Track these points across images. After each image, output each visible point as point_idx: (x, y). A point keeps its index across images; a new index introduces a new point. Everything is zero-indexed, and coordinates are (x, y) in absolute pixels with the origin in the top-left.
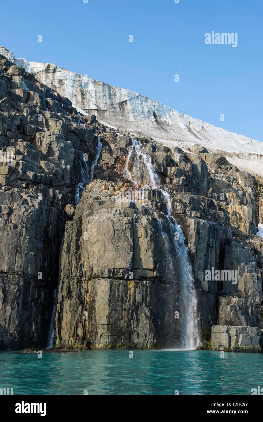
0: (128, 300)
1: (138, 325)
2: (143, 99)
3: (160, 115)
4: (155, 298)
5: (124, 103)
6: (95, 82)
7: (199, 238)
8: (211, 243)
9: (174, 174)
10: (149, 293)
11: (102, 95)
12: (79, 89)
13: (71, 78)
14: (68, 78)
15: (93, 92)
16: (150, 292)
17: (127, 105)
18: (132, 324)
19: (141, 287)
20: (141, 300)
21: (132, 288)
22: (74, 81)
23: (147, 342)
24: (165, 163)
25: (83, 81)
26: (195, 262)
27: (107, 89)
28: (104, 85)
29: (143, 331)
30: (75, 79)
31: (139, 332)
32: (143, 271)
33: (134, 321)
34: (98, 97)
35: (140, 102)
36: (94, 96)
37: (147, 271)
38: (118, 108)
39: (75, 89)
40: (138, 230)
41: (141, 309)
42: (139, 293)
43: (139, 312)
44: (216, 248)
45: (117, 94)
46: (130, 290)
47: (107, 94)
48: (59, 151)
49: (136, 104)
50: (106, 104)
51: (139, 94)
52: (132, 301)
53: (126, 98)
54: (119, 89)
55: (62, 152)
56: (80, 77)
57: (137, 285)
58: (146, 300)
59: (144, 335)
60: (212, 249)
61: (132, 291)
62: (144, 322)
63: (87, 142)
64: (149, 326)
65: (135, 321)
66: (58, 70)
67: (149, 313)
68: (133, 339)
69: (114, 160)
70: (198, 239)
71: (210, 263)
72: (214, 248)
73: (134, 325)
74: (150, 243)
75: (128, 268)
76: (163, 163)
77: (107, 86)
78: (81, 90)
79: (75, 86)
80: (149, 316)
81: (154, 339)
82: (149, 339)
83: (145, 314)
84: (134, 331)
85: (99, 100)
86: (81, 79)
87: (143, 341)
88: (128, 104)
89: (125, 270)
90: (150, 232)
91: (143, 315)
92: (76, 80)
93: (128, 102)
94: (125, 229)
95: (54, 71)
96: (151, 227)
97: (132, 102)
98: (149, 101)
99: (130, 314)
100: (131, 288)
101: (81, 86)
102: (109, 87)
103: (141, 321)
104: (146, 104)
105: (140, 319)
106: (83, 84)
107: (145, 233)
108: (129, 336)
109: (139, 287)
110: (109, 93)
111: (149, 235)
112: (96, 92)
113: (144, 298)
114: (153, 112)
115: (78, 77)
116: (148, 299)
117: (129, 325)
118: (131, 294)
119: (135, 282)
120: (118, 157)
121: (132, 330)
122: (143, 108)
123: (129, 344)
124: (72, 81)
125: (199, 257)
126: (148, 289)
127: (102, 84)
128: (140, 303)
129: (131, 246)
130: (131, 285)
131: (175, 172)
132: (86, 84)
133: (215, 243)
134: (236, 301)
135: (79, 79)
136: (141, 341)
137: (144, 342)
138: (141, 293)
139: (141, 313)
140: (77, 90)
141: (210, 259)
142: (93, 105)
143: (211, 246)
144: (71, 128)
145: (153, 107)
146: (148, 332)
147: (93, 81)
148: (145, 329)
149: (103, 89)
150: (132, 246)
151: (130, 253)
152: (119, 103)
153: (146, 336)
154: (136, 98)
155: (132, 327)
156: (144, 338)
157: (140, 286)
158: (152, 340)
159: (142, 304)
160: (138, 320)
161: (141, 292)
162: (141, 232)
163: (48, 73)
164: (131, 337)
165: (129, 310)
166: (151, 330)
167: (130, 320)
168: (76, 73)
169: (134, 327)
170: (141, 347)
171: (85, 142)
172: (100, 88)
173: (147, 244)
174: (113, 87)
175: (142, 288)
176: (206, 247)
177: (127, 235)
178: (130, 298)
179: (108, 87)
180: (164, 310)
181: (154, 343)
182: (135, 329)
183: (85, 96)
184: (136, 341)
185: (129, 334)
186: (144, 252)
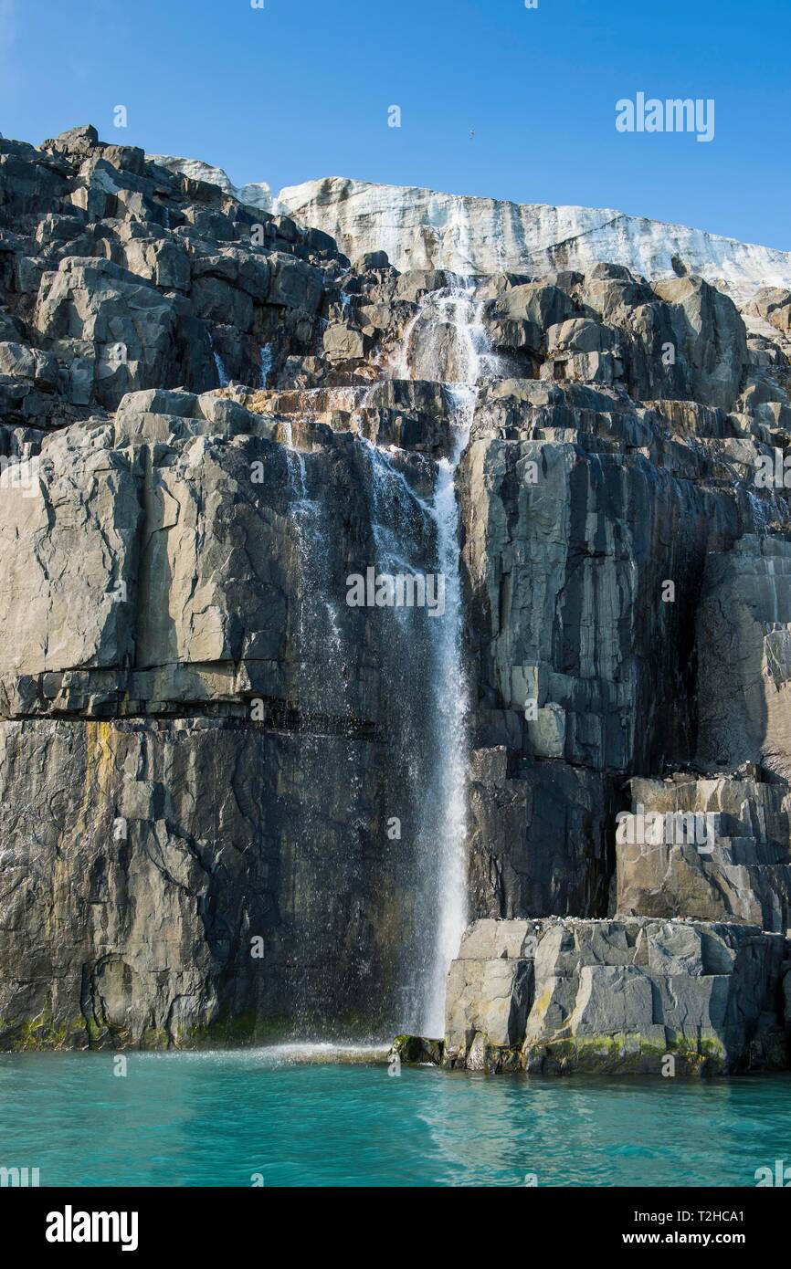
0: (84, 809)
1: (124, 930)
2: (635, 225)
3: (695, 263)
4: (229, 794)
5: (568, 246)
6: (468, 202)
7: (513, 517)
8: (589, 534)
9: (566, 342)
10: (192, 775)
11: (489, 233)
12: (417, 231)
13: (393, 205)
14: (383, 205)
15: (462, 229)
16: (203, 767)
17: (576, 249)
18: (98, 927)
19: (150, 747)
20: (147, 807)
21: (106, 756)
22: (404, 211)
23: (167, 1010)
24: (538, 313)
25: (430, 207)
26: (495, 626)
27: (508, 216)
28: (497, 205)
29: (149, 955)
30: (407, 204)
31: (130, 961)
32: (182, 672)
33: (105, 910)
34: (479, 241)
35: (622, 237)
36: (466, 241)
37: (202, 674)
38: (547, 261)
39: (408, 231)
40: (166, 495)
41: (144, 850)
42: (141, 776)
43: (134, 867)
44: (622, 559)
45: (545, 225)
46: (96, 762)
47: (509, 229)
48: (95, 316)
49: (608, 243)
50: (503, 255)
51: (618, 215)
52: (99, 816)
53: (575, 231)
54: (549, 211)
55: (109, 320)
56: (420, 197)
57: (127, 739)
58: (176, 808)
59: (152, 979)
60: (602, 563)
61: (104, 771)
62: (158, 915)
63: (286, 307)
64: (180, 931)
65: (112, 909)
66: (355, 191)
67: (186, 869)
68: (102, 999)
69: (361, 343)
70: (504, 518)
71: (592, 628)
72: (609, 560)
73: (104, 928)
74: (211, 543)
75: (90, 661)
76: (531, 314)
77: (507, 208)
78: (424, 232)
79: (406, 225)
80: (186, 882)
81: (204, 997)
82: (178, 997)
83: (166, 875)
84: (106, 959)
85: (483, 250)
86: (423, 201)
87: (146, 1008)
88: (581, 248)
89: (85, 675)
90: (213, 501)
91: (154, 875)
92: (409, 208)
93: (580, 240)
94: (93, 494)
95: (345, 195)
96: (224, 475)
97: (594, 239)
98: (657, 230)
99: (86, 877)
100: (101, 755)
101: (424, 221)
102: (516, 210)
103: (141, 911)
104: (646, 238)
105: (140, 899)
106: (431, 214)
107: (192, 500)
108: (84, 986)
109: (138, 748)
110: (514, 227)
111: (210, 510)
112: (471, 230)
113: (167, 798)
114: (674, 260)
115: (415, 197)
116: (188, 804)
117: (83, 930)
118: (102, 781)
119: (119, 728)
120: (378, 333)
121: (94, 953)
122: (633, 251)
123: (79, 1025)
124: (396, 211)
125: (520, 603)
126: (188, 755)
127: (490, 203)
128: (138, 825)
129: (115, 564)
130: (103, 741)
131: (571, 336)
132: (442, 215)
133: (618, 533)
134: (714, 796)
135: (417, 202)
136: (139, 1004)
137: (152, 1012)
138: (151, 775)
139: (146, 870)
140: (412, 233)
141: (587, 609)
142: (460, 266)
143: (591, 548)
144: (209, 260)
145: (669, 246)
146: (175, 964)
147: (462, 200)
148: (161, 951)
149: (496, 216)
150: (122, 564)
151: (106, 595)
152: (549, 250)
153: (162, 980)
154: (608, 228)
155: (97, 938)
156: (154, 990)
157: (144, 745)
158: (194, 1000)
159: (152, 825)
160: (127, 903)
161: (151, 768)
162: (175, 500)
163: (328, 204)
164: (94, 988)
165: (81, 861)
166: (190, 954)
167: (85, 905)
168: (407, 189)
169: (104, 941)
170: (136, 1035)
171: (279, 307)
172: (487, 216)
173: (199, 552)
174: (530, 208)
175: (155, 750)
176: (563, 559)
177: (102, 520)
178: (93, 803)
179: (512, 211)
180: (282, 852)
181: (202, 1014)
182: (110, 947)
183: (436, 246)
184: (116, 1006)
185: (84, 972)
186: (184, 586)
